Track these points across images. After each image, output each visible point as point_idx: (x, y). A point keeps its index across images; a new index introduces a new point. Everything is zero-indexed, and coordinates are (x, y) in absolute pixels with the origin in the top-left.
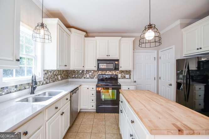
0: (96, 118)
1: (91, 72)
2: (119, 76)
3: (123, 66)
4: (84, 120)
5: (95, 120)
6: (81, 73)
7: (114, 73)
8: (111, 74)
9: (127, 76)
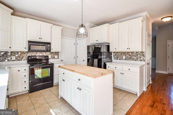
0: (32, 97)
1: (18, 53)
2: (49, 57)
3: (54, 48)
4: (18, 103)
5: (32, 99)
6: (3, 55)
7: (45, 54)
8: (41, 55)
9: (56, 57)
